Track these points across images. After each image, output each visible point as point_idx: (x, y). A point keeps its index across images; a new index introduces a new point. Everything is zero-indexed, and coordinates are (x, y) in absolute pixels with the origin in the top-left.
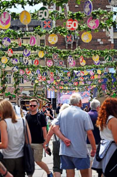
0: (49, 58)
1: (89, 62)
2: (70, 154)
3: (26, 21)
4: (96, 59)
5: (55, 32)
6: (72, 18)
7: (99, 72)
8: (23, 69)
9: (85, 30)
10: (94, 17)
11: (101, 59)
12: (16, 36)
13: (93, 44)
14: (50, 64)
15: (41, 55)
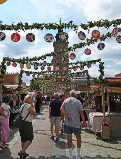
0: (54, 84)
1: (64, 85)
2: (71, 126)
3: (49, 76)
4: (66, 85)
5: (56, 79)
6: (60, 75)
7: (66, 88)
8: (48, 87)
9: (63, 78)
10: (65, 75)
11: (67, 85)
12: (46, 79)
13: (65, 81)
14: (54, 86)
15: (53, 84)
